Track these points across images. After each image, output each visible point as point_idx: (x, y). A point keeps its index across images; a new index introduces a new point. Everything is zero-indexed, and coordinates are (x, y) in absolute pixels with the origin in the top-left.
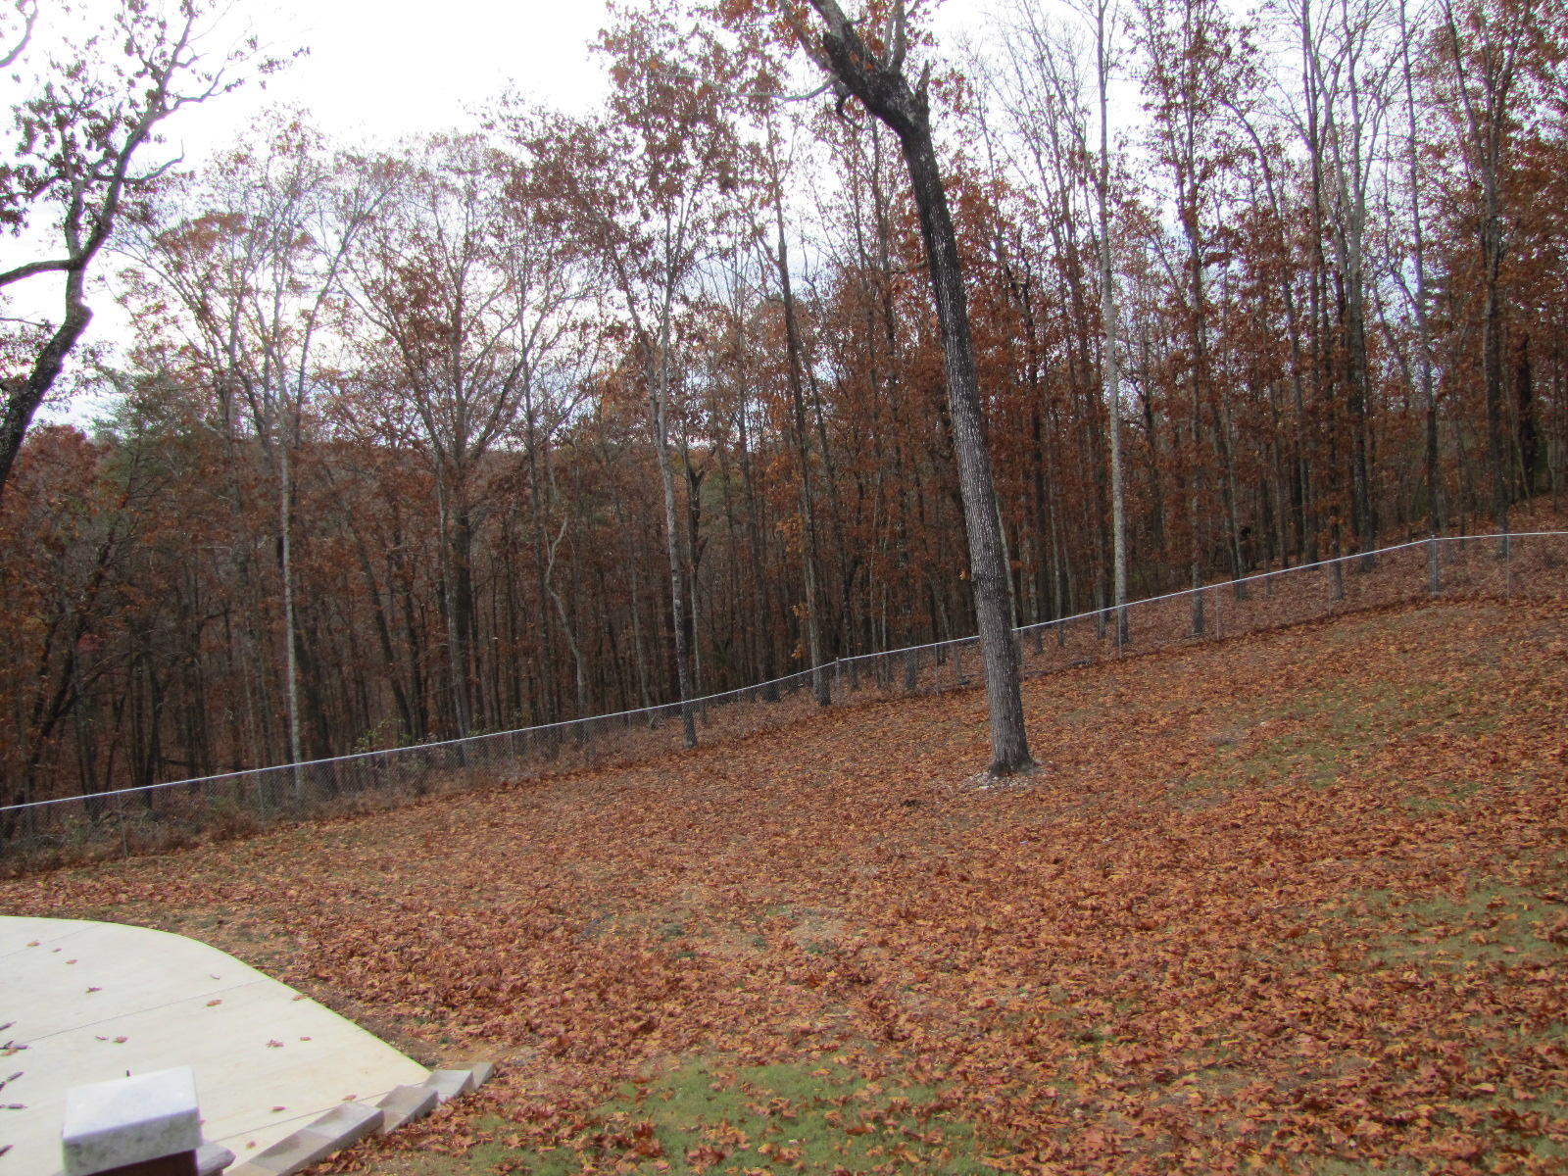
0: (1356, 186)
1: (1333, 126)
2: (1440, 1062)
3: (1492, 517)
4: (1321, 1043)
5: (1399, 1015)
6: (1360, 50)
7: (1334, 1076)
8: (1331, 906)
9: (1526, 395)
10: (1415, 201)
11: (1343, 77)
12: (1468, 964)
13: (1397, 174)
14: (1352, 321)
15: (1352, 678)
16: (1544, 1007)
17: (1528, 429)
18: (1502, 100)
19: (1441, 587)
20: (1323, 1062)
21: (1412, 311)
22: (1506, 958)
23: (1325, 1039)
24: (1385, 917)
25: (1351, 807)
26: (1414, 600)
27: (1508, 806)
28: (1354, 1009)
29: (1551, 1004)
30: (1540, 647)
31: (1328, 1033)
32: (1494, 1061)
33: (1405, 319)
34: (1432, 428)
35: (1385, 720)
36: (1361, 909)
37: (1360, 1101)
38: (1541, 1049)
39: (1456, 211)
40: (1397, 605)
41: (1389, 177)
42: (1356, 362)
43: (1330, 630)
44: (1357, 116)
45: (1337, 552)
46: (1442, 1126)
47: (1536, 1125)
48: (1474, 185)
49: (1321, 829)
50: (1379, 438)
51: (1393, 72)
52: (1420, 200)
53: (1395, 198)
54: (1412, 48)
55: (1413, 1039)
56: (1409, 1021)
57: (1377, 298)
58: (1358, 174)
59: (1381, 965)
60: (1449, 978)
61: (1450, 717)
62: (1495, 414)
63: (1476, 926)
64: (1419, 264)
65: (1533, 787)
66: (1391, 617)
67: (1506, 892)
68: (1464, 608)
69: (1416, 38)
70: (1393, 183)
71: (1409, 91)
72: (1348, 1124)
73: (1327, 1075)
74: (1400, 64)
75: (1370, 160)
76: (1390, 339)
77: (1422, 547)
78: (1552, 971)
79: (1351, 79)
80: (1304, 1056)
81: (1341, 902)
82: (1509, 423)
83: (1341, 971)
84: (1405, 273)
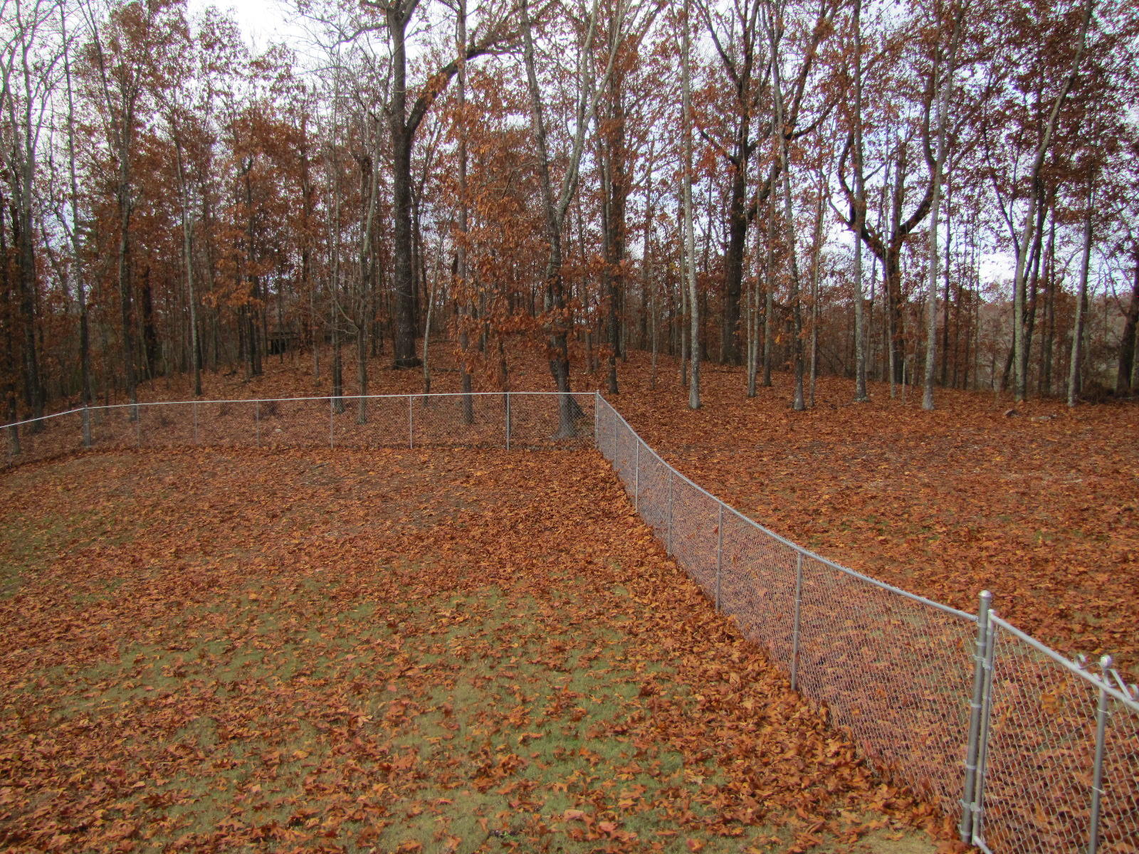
0: (28, 144)
1: (9, 94)
2: (109, 777)
3: (127, 392)
4: (20, 790)
5: (78, 752)
6: (31, 42)
7: (32, 811)
8: (21, 685)
9: (148, 309)
10: (71, 163)
11: (17, 60)
12: (124, 704)
13: (60, 140)
14: (24, 244)
15: (29, 513)
16: (173, 721)
17: (150, 332)
18: (132, 104)
19: (92, 443)
20: (22, 804)
21: (70, 242)
22: (147, 695)
23: (22, 786)
24: (64, 684)
25: (33, 608)
26: (73, 452)
27: (142, 590)
28: (44, 757)
29: (177, 718)
30: (160, 480)
31: (26, 781)
32: (144, 765)
33: (65, 247)
34: (85, 329)
35: (56, 541)
36: (45, 682)
37: (53, 823)
38: (172, 749)
39: (102, 176)
40: (61, 457)
41: (54, 142)
42: (28, 276)
43: (10, 477)
44: (29, 92)
45: (14, 418)
46: (112, 820)
47: (171, 798)
48: (114, 159)
49: (10, 628)
50: (46, 334)
51: (56, 67)
52: (76, 163)
53: (59, 158)
54: (71, 53)
55: (89, 766)
56: (86, 755)
57: (43, 230)
58: (29, 135)
59: (63, 720)
60: (111, 717)
61: (102, 534)
62: (128, 321)
63: (127, 678)
64: (75, 209)
65: (159, 576)
66: (58, 466)
67: (145, 650)
68: (112, 457)
69: (73, 46)
70: (57, 148)
71: (69, 82)
72: (44, 843)
73: (26, 812)
74: (61, 61)
75: (39, 126)
76: (53, 262)
77: (79, 413)
78: (176, 696)
79: (24, 62)
80: (6, 804)
81: (29, 680)
82: (137, 327)
83: (33, 732)
84: (65, 214)
